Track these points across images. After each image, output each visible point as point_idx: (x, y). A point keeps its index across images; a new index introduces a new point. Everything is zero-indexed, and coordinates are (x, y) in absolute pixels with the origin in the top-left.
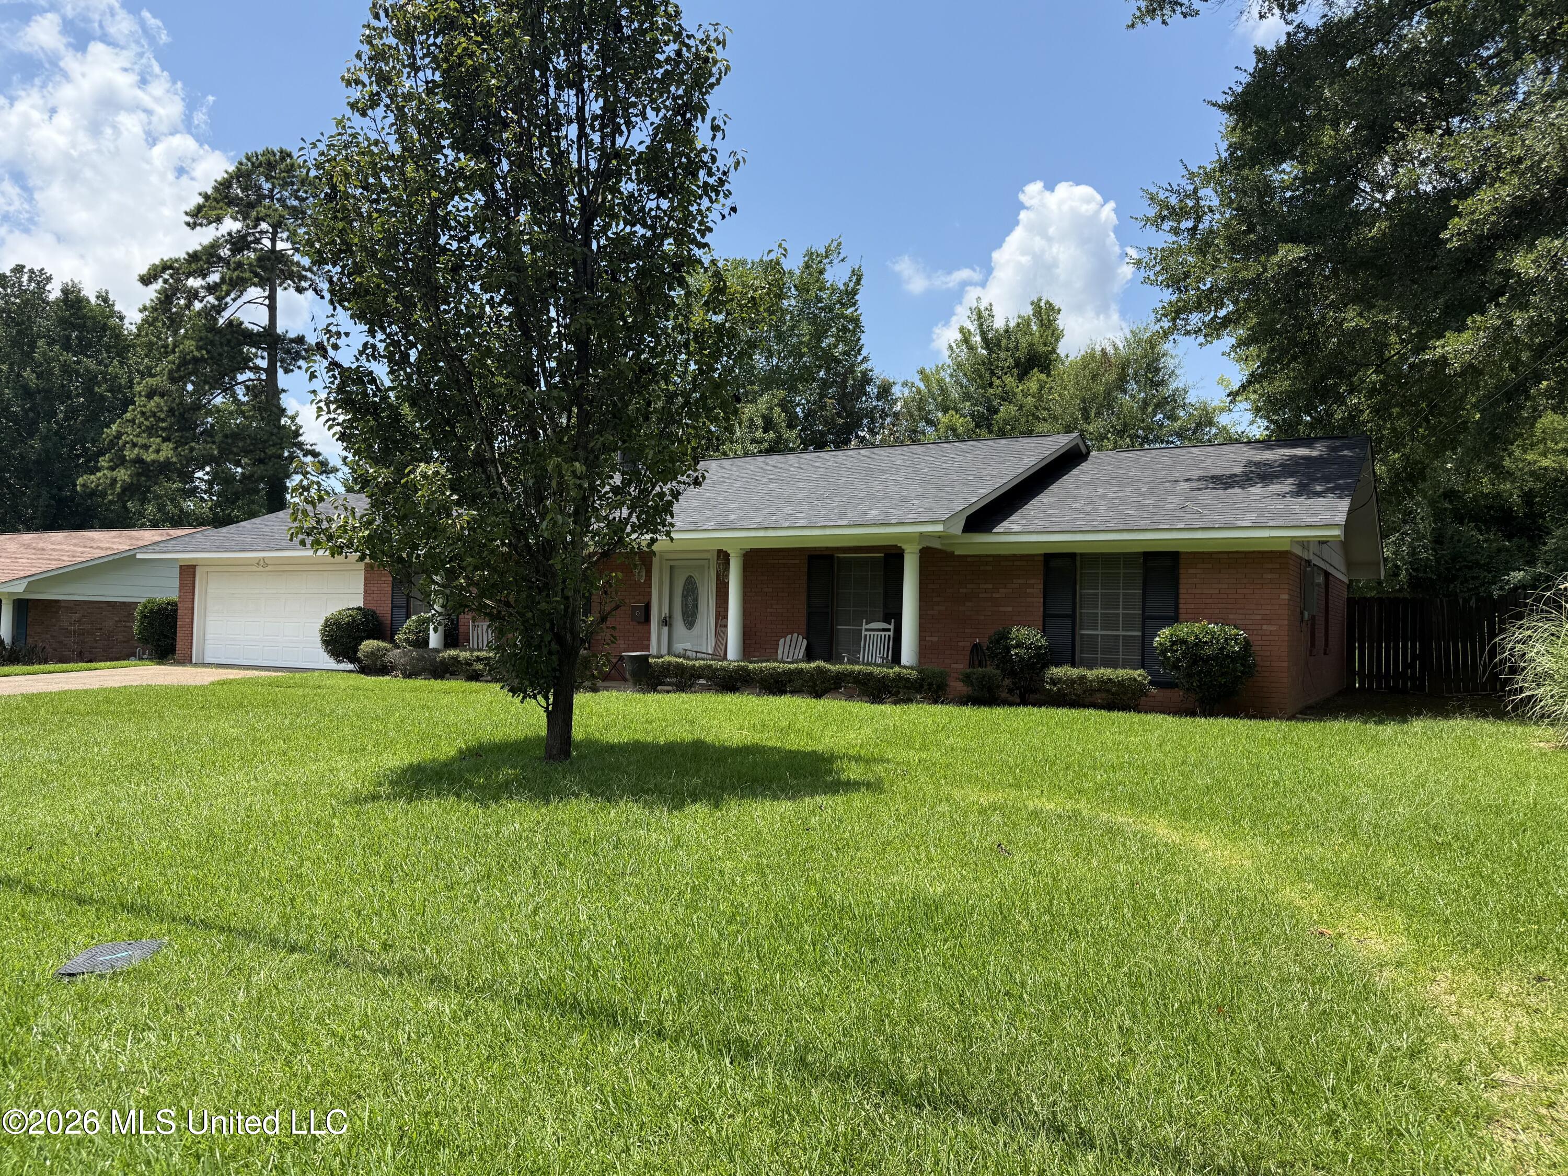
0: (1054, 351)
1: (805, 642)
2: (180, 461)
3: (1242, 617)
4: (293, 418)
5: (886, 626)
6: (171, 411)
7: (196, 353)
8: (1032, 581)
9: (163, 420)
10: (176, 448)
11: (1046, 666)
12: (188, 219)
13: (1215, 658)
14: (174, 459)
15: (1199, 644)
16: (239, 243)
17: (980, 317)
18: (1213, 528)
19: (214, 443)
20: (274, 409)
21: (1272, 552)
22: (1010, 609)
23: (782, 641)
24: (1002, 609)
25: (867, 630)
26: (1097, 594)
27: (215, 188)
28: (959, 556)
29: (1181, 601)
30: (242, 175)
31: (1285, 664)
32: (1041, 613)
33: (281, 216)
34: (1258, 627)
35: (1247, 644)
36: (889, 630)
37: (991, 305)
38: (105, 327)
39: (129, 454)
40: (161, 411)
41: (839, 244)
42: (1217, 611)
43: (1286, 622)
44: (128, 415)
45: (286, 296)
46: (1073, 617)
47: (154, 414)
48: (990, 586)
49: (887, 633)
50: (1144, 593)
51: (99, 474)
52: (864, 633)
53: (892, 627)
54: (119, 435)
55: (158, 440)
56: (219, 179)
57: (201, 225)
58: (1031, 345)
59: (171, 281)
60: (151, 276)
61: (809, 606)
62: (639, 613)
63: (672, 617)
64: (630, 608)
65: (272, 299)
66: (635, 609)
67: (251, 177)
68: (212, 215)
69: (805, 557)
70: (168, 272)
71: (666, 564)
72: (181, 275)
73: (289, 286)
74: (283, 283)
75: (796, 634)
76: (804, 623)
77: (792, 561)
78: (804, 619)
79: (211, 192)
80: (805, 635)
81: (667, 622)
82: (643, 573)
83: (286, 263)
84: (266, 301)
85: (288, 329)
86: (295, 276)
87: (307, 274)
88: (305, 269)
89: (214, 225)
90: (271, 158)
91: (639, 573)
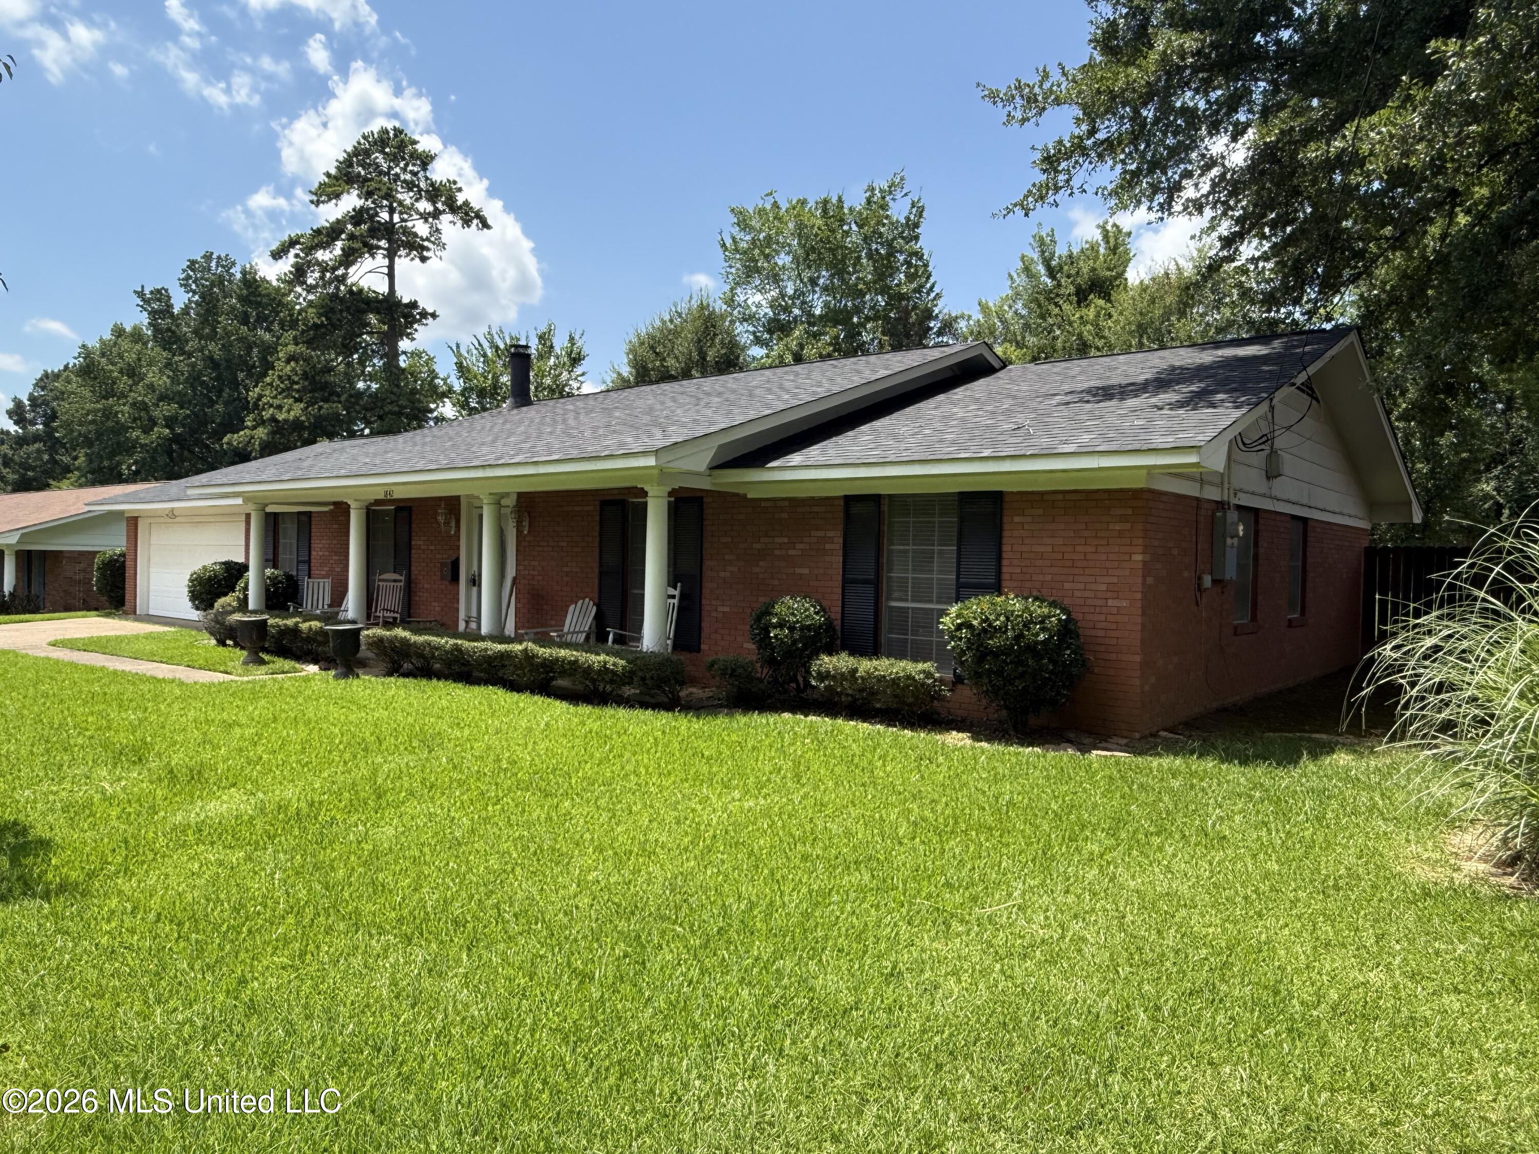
0: (1120, 275)
1: (595, 608)
2: (308, 419)
3: (1082, 586)
4: (445, 380)
5: (671, 591)
6: (305, 376)
7: (316, 320)
8: (830, 534)
9: (297, 383)
10: (306, 408)
11: (816, 653)
12: (315, 198)
13: (1005, 651)
14: (303, 418)
15: (988, 630)
16: (358, 217)
17: (1042, 242)
18: (1033, 456)
19: (340, 402)
20: (394, 370)
21: (1122, 491)
22: (806, 571)
23: (572, 608)
24: (798, 571)
26: (906, 552)
27: (338, 168)
28: (753, 500)
29: (1005, 562)
30: (359, 154)
31: (1138, 658)
32: (840, 578)
33: (388, 189)
34: (1100, 602)
35: (1067, 630)
37: (1052, 230)
38: (280, 303)
39: (266, 415)
40: (296, 374)
41: (902, 179)
42: (1049, 578)
43: (1139, 596)
44: (268, 380)
45: (403, 263)
46: (877, 583)
47: (289, 378)
48: (786, 540)
49: (672, 601)
50: (959, 551)
51: (242, 433)
53: (677, 593)
54: (260, 397)
55: (291, 401)
56: (341, 159)
57: (323, 202)
58: (1093, 270)
59: (302, 255)
60: (283, 251)
61: (601, 566)
62: (447, 571)
63: (480, 575)
64: (438, 565)
65: (391, 267)
66: (443, 565)
67: (369, 156)
68: (333, 193)
69: (598, 503)
70: (298, 247)
71: (476, 512)
72: (310, 249)
73: (408, 255)
74: (402, 252)
75: (587, 600)
76: (596, 586)
77: (586, 508)
78: (596, 581)
79: (333, 171)
80: (596, 601)
81: (475, 581)
82: (453, 524)
83: (404, 234)
84: (386, 270)
85: (405, 295)
86: (416, 247)
87: (426, 244)
88: (423, 240)
89: (334, 201)
90: (385, 136)
91: (447, 523)
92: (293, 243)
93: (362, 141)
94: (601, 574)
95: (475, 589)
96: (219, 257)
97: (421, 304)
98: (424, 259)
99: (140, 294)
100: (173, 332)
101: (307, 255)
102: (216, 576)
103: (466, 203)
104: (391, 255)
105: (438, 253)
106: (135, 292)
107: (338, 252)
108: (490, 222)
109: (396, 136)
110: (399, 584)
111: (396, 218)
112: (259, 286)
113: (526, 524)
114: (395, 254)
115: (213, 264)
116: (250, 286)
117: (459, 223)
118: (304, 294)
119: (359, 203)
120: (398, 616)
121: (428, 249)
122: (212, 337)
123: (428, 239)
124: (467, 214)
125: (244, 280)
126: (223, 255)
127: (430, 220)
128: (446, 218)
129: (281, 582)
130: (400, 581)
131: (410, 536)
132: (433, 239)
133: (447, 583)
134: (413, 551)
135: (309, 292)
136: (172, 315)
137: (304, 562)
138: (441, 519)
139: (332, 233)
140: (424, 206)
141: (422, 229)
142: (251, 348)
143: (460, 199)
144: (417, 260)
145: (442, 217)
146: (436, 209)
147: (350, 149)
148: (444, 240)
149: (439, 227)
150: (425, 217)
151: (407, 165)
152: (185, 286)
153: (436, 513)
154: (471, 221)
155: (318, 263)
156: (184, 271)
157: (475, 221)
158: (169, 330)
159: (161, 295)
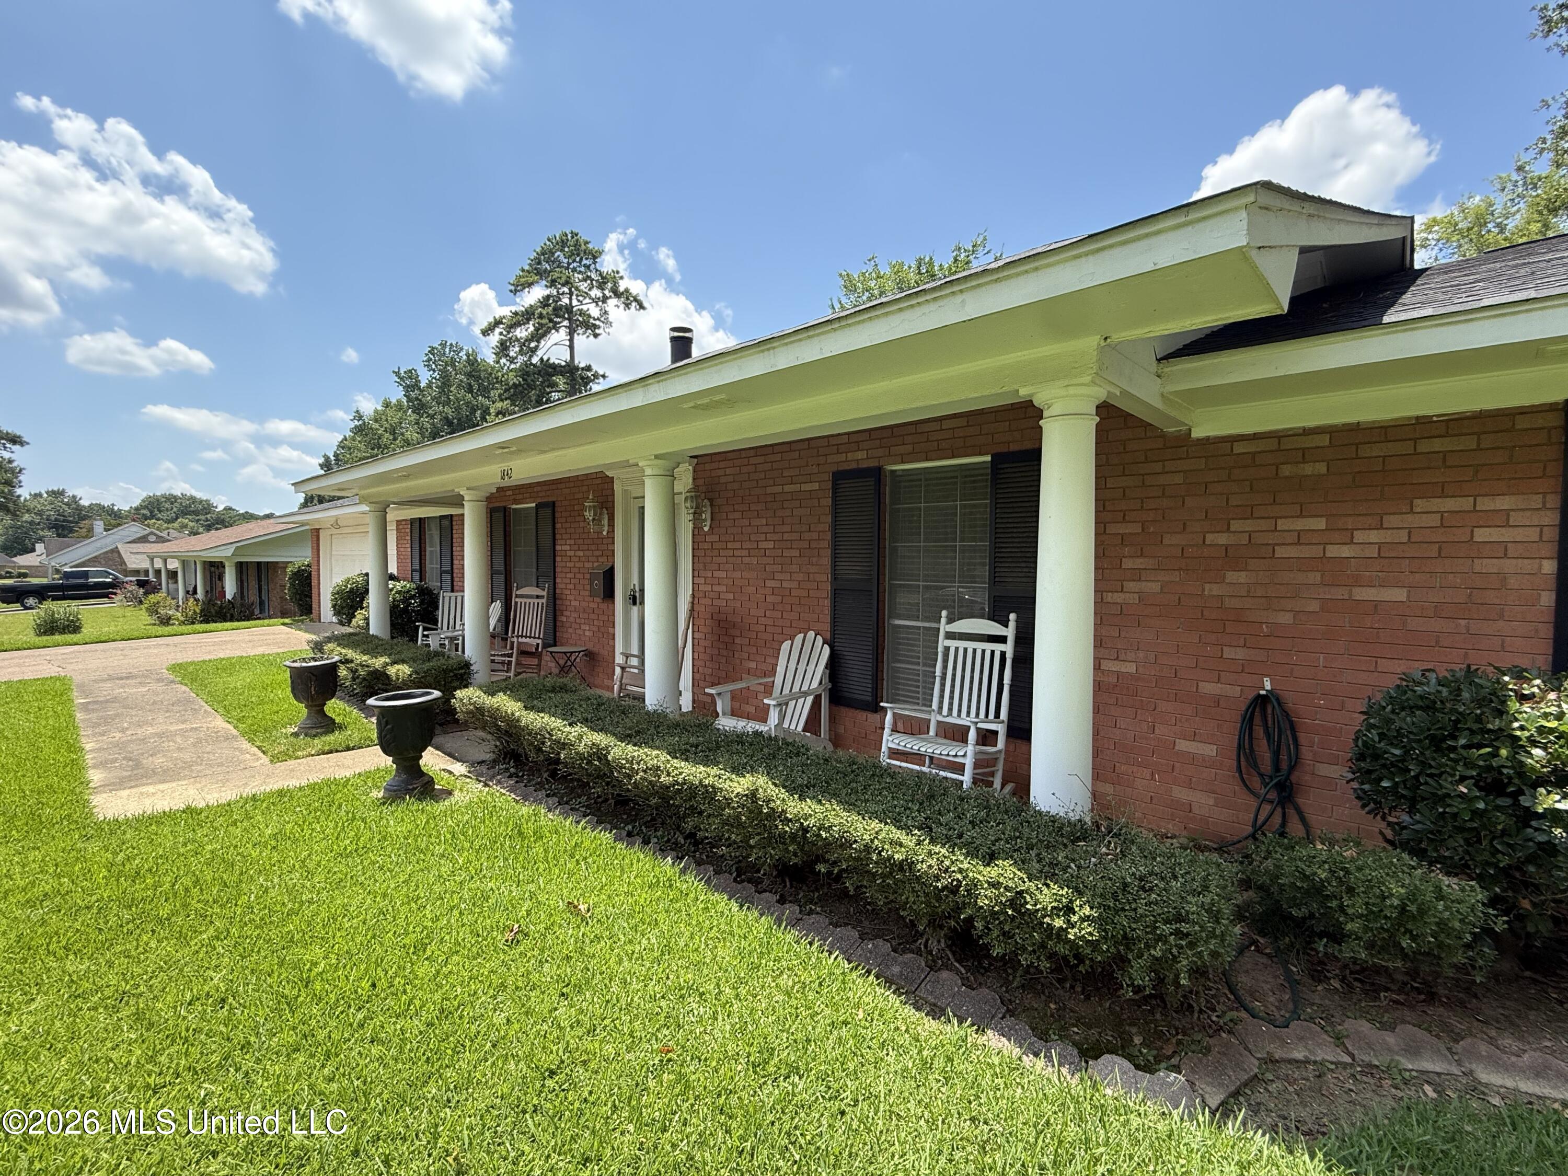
1: (827, 649)
5: (995, 629)
7: (515, 380)
12: (513, 288)
16: (545, 302)
22: (1400, 595)
23: (786, 645)
24: (1363, 594)
25: (950, 636)
27: (530, 264)
28: (1206, 441)
30: (546, 254)
36: (1002, 639)
38: (490, 371)
45: (582, 340)
48: (1321, 524)
49: (998, 647)
52: (943, 643)
53: (1010, 632)
56: (533, 258)
57: (519, 291)
59: (505, 333)
60: (490, 329)
61: (835, 578)
62: (599, 584)
63: (642, 591)
64: (588, 576)
65: (571, 340)
66: (593, 576)
67: (553, 254)
68: (527, 282)
69: (828, 477)
70: (501, 326)
71: (635, 505)
72: (511, 327)
73: (584, 333)
74: (580, 331)
75: (811, 634)
76: (827, 611)
77: (806, 487)
78: (827, 603)
79: (527, 268)
80: (828, 636)
81: (636, 598)
82: (605, 522)
83: (580, 315)
84: (568, 343)
85: (581, 362)
86: (590, 326)
87: (597, 323)
88: (595, 319)
89: (527, 289)
90: (564, 238)
91: (597, 520)
92: (498, 323)
93: (548, 243)
94: (837, 594)
95: (635, 609)
96: (451, 345)
97: (595, 368)
98: (596, 336)
99: (397, 374)
100: (420, 400)
101: (509, 332)
102: (358, 589)
103: (627, 290)
104: (571, 333)
105: (607, 330)
106: (394, 372)
107: (532, 329)
108: (645, 304)
109: (573, 237)
110: (540, 601)
111: (575, 303)
112: (479, 365)
113: (707, 515)
114: (575, 331)
115: (447, 350)
116: (473, 364)
117: (622, 306)
118: (508, 364)
119: (547, 292)
120: (540, 641)
121: (599, 327)
122: (448, 402)
123: (598, 319)
124: (628, 299)
125: (468, 361)
126: (454, 343)
127: (600, 303)
128: (613, 302)
129: (413, 597)
130: (542, 597)
131: (554, 540)
132: (602, 319)
133: (598, 600)
134: (558, 559)
135: (511, 362)
136: (419, 388)
137: (446, 572)
138: (589, 515)
139: (527, 315)
140: (596, 293)
141: (594, 311)
142: (475, 411)
143: (622, 287)
144: (592, 337)
145: (609, 301)
146: (604, 295)
147: (539, 250)
148: (610, 320)
149: (607, 309)
150: (596, 301)
151: (581, 259)
152: (428, 366)
153: (583, 509)
154: (630, 304)
155: (517, 340)
156: (427, 355)
157: (634, 304)
158: (417, 399)
159: (412, 374)
